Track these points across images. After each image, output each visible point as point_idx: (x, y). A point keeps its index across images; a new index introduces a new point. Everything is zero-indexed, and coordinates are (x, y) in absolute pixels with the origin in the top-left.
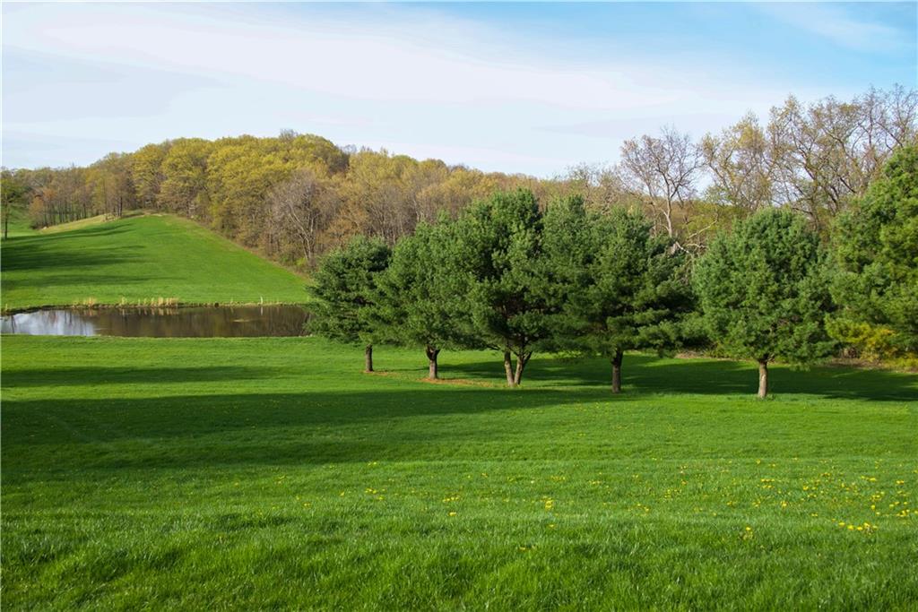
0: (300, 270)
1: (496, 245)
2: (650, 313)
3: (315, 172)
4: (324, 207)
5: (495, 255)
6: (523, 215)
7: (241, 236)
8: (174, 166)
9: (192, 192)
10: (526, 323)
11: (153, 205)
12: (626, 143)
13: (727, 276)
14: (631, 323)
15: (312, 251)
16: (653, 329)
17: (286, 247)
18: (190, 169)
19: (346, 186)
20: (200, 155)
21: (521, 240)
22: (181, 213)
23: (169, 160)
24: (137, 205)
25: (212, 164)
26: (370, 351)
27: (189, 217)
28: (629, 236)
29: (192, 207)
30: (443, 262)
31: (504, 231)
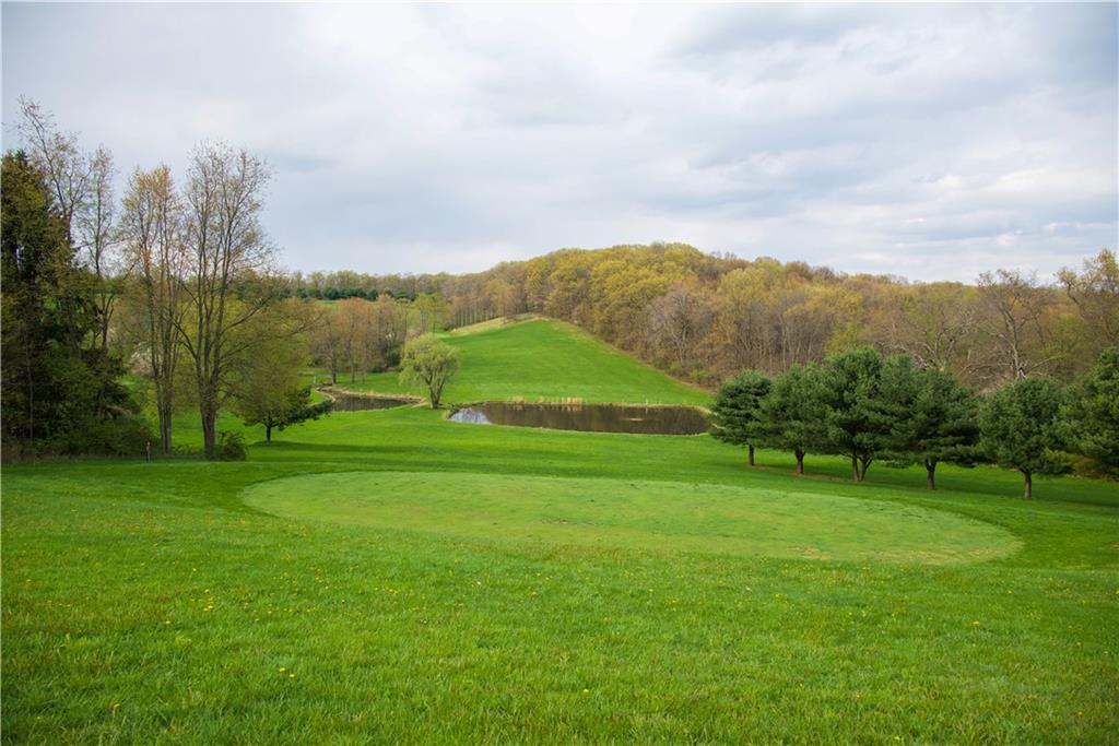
0: (673, 373)
1: (846, 388)
2: (950, 439)
3: (686, 286)
4: (696, 317)
5: (846, 393)
6: (867, 366)
7: (618, 341)
8: (561, 278)
9: (576, 300)
10: (865, 440)
11: (540, 309)
12: (981, 275)
13: (998, 419)
14: (938, 444)
15: (685, 357)
16: (952, 449)
17: (661, 353)
18: (575, 280)
19: (716, 300)
20: (582, 267)
21: (864, 384)
22: (564, 317)
23: (557, 273)
24: (526, 309)
25: (595, 277)
26: (752, 451)
27: (572, 322)
28: (937, 388)
29: (575, 313)
30: (809, 397)
31: (853, 376)
